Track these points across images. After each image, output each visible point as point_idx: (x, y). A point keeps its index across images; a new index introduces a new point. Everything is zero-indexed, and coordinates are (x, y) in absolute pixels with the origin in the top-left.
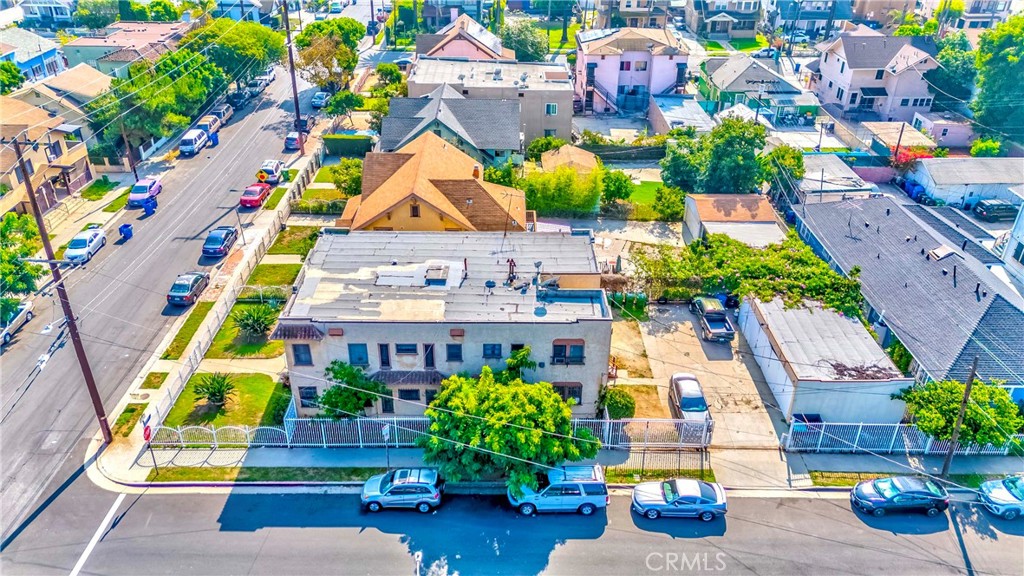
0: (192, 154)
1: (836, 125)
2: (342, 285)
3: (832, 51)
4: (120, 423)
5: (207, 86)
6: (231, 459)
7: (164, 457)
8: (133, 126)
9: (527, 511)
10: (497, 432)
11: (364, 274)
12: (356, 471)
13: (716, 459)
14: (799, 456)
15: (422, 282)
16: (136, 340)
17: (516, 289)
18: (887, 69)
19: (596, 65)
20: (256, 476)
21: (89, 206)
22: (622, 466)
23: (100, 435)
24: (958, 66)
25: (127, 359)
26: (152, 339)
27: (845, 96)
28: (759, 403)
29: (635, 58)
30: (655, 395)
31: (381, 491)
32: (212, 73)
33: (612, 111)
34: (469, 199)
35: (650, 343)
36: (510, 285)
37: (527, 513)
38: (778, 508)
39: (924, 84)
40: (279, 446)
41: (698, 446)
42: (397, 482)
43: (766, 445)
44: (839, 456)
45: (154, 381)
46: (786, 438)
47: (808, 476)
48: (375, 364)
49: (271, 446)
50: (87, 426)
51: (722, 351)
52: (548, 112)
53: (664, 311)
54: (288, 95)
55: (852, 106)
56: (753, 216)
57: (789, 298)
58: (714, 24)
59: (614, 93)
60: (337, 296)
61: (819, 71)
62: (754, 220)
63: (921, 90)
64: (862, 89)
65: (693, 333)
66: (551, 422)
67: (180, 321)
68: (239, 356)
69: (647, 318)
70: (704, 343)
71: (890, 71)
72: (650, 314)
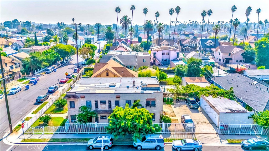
0: (49, 73)
1: (220, 67)
2: (86, 87)
3: (216, 50)
4: (15, 129)
5: (55, 57)
6: (48, 137)
7: (27, 137)
8: (34, 64)
9: (139, 148)
10: (129, 120)
11: (92, 85)
12: (86, 139)
13: (197, 136)
14: (223, 135)
15: (109, 86)
16: (25, 110)
17: (135, 88)
18: (231, 53)
19: (156, 53)
20: (55, 141)
21: (18, 83)
22: (169, 138)
23: (9, 132)
24: (250, 51)
25: (22, 114)
26: (30, 110)
27: (221, 60)
28: (209, 123)
29: (166, 52)
30: (177, 121)
31: (93, 142)
32: (57, 55)
33: (160, 65)
34: (122, 72)
35: (174, 109)
36: (133, 87)
37: (139, 149)
38: (218, 148)
39: (242, 57)
40: (63, 133)
41: (191, 133)
42: (98, 139)
43: (212, 133)
44: (235, 135)
45: (28, 119)
46: (218, 131)
47: (226, 140)
48: (93, 108)
49: (61, 133)
50: (6, 129)
51: (196, 111)
52: (144, 61)
53: (178, 103)
54: (76, 62)
55: (223, 63)
56: (201, 81)
57: (214, 96)
58: (185, 49)
59: (161, 60)
60: (84, 89)
61: (214, 56)
62: (201, 82)
63: (241, 58)
64: (225, 58)
65: (187, 107)
66: (146, 118)
67: (38, 106)
68: (54, 113)
69: (173, 104)
70: (190, 109)
71: (232, 53)
72: (174, 103)
